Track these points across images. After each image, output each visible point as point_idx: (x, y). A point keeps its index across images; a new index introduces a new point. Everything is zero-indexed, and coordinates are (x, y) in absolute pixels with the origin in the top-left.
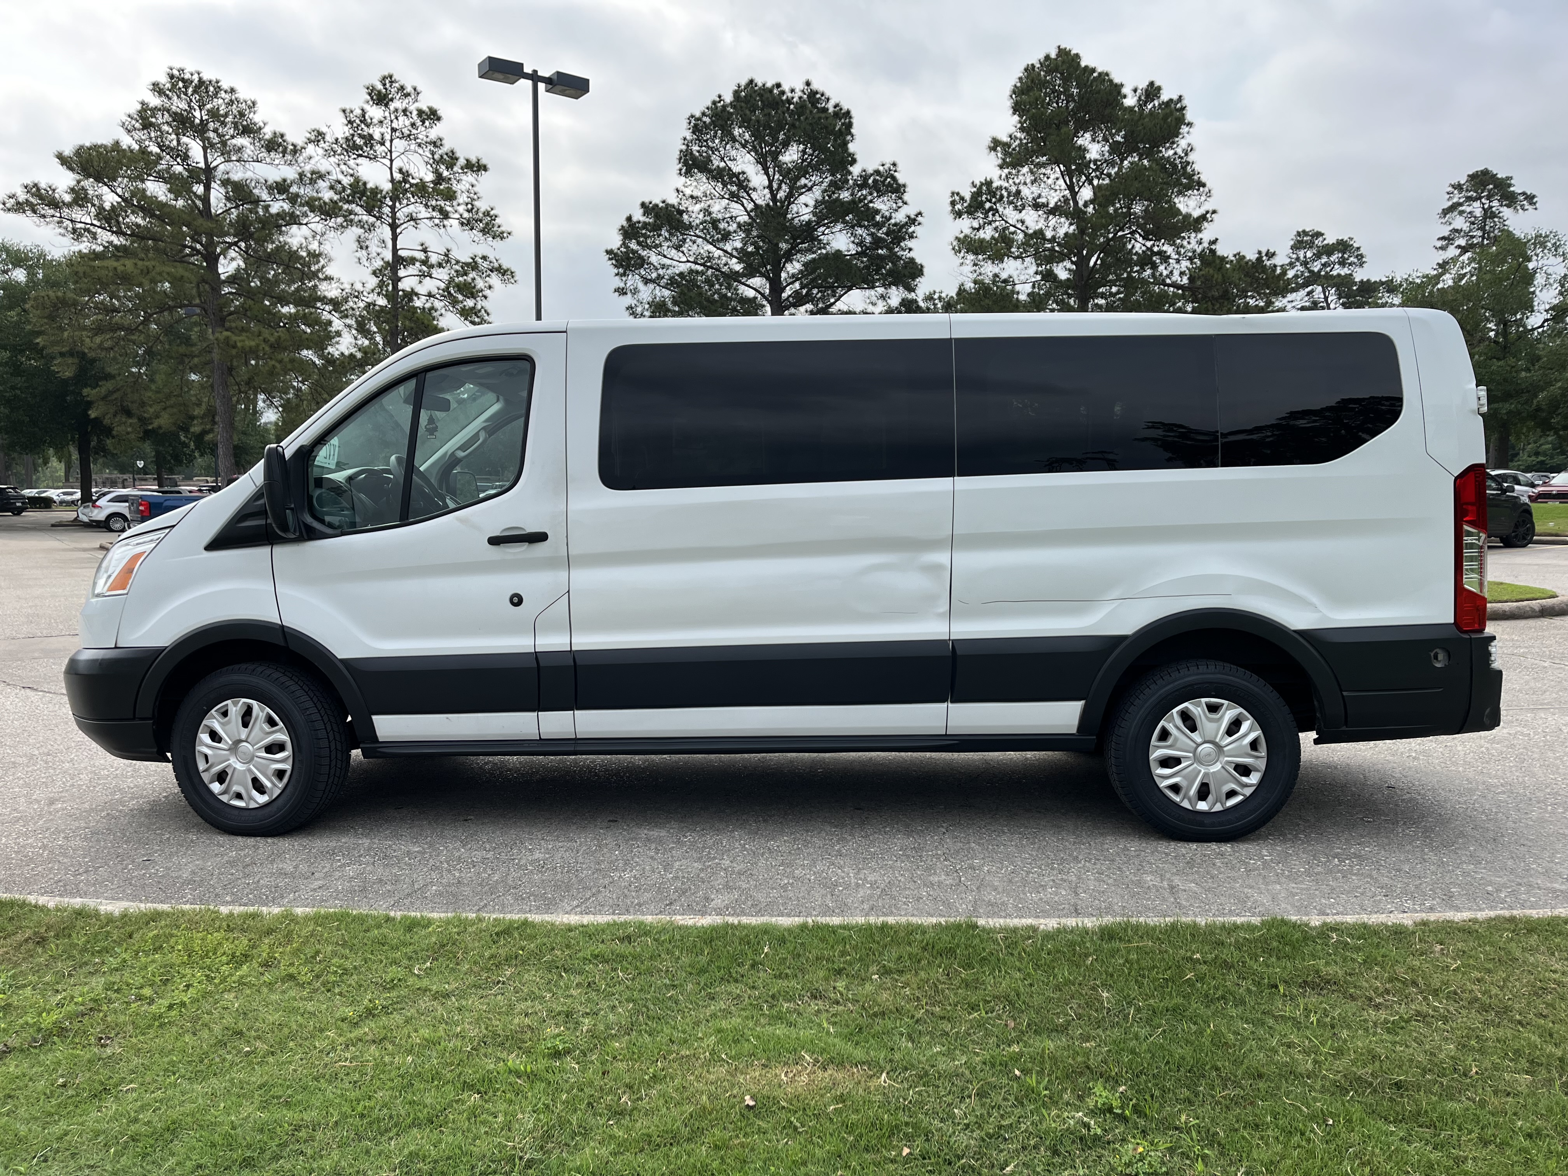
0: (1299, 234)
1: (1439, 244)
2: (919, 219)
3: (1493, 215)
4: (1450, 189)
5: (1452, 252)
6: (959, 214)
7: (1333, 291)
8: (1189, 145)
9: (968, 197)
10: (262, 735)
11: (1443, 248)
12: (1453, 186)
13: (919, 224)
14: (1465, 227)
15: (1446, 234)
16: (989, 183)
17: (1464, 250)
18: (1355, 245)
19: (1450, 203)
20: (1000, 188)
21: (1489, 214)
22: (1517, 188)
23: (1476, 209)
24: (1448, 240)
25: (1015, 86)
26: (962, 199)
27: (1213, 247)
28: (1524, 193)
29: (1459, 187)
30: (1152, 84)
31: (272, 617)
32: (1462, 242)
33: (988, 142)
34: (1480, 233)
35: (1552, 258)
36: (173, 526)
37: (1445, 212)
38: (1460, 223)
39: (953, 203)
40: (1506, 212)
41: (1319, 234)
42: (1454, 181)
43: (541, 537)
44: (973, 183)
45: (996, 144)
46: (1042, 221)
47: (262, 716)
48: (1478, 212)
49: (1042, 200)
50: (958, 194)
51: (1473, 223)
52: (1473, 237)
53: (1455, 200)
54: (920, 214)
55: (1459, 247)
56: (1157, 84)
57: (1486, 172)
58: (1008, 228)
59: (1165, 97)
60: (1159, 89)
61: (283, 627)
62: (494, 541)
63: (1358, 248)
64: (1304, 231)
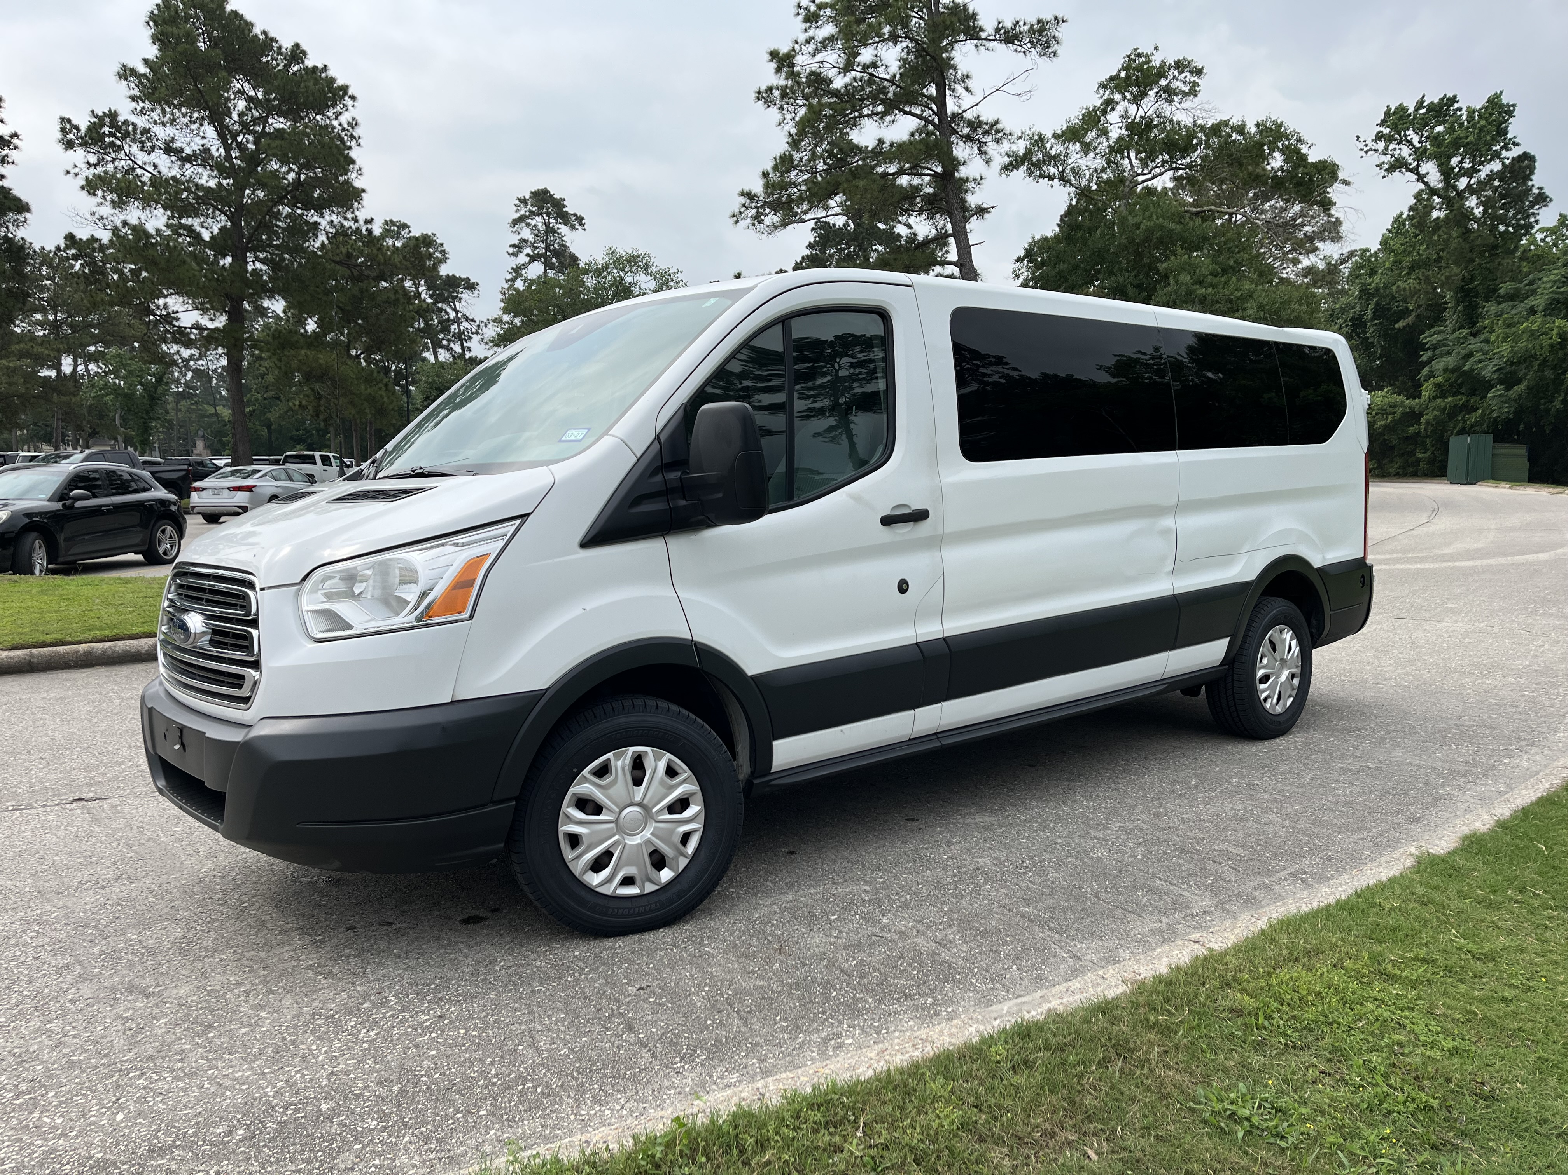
0: (386, 223)
1: (511, 250)
2: (15, 141)
3: (553, 231)
4: (517, 202)
5: (522, 259)
6: (69, 145)
7: (422, 282)
8: (354, 119)
9: (83, 128)
10: (664, 791)
11: (515, 255)
12: (519, 200)
13: (16, 147)
14: (531, 238)
15: (517, 242)
16: (113, 115)
17: (533, 258)
18: (439, 241)
19: (518, 215)
20: (126, 122)
21: (550, 230)
22: (570, 209)
23: (538, 221)
24: (518, 248)
25: (152, 13)
26: (77, 128)
27: (369, 226)
28: (575, 215)
29: (524, 201)
30: (297, 46)
31: (679, 631)
32: (528, 250)
33: (117, 68)
34: (543, 245)
35: (643, 276)
36: (528, 515)
37: (515, 222)
38: (527, 234)
39: (63, 130)
40: (564, 229)
41: (405, 226)
42: (521, 196)
43: (921, 516)
44: (92, 111)
45: (126, 73)
46: (177, 168)
47: (662, 766)
48: (541, 226)
49: (177, 145)
50: (69, 121)
51: (536, 235)
52: (537, 248)
53: (522, 212)
54: (15, 135)
55: (528, 255)
56: (304, 47)
57: (545, 191)
58: (134, 169)
59: (309, 63)
60: (304, 53)
61: (696, 644)
62: (887, 521)
63: (442, 245)
64: (391, 221)
